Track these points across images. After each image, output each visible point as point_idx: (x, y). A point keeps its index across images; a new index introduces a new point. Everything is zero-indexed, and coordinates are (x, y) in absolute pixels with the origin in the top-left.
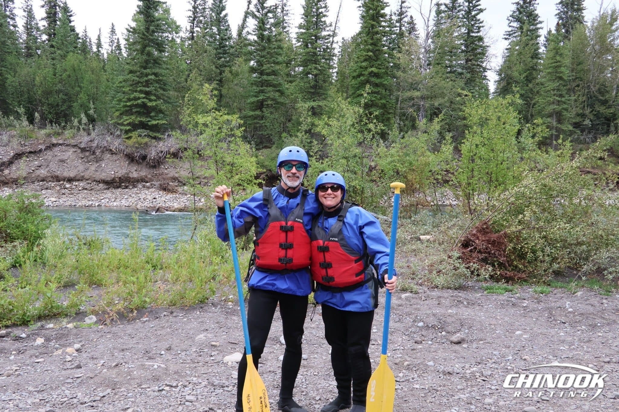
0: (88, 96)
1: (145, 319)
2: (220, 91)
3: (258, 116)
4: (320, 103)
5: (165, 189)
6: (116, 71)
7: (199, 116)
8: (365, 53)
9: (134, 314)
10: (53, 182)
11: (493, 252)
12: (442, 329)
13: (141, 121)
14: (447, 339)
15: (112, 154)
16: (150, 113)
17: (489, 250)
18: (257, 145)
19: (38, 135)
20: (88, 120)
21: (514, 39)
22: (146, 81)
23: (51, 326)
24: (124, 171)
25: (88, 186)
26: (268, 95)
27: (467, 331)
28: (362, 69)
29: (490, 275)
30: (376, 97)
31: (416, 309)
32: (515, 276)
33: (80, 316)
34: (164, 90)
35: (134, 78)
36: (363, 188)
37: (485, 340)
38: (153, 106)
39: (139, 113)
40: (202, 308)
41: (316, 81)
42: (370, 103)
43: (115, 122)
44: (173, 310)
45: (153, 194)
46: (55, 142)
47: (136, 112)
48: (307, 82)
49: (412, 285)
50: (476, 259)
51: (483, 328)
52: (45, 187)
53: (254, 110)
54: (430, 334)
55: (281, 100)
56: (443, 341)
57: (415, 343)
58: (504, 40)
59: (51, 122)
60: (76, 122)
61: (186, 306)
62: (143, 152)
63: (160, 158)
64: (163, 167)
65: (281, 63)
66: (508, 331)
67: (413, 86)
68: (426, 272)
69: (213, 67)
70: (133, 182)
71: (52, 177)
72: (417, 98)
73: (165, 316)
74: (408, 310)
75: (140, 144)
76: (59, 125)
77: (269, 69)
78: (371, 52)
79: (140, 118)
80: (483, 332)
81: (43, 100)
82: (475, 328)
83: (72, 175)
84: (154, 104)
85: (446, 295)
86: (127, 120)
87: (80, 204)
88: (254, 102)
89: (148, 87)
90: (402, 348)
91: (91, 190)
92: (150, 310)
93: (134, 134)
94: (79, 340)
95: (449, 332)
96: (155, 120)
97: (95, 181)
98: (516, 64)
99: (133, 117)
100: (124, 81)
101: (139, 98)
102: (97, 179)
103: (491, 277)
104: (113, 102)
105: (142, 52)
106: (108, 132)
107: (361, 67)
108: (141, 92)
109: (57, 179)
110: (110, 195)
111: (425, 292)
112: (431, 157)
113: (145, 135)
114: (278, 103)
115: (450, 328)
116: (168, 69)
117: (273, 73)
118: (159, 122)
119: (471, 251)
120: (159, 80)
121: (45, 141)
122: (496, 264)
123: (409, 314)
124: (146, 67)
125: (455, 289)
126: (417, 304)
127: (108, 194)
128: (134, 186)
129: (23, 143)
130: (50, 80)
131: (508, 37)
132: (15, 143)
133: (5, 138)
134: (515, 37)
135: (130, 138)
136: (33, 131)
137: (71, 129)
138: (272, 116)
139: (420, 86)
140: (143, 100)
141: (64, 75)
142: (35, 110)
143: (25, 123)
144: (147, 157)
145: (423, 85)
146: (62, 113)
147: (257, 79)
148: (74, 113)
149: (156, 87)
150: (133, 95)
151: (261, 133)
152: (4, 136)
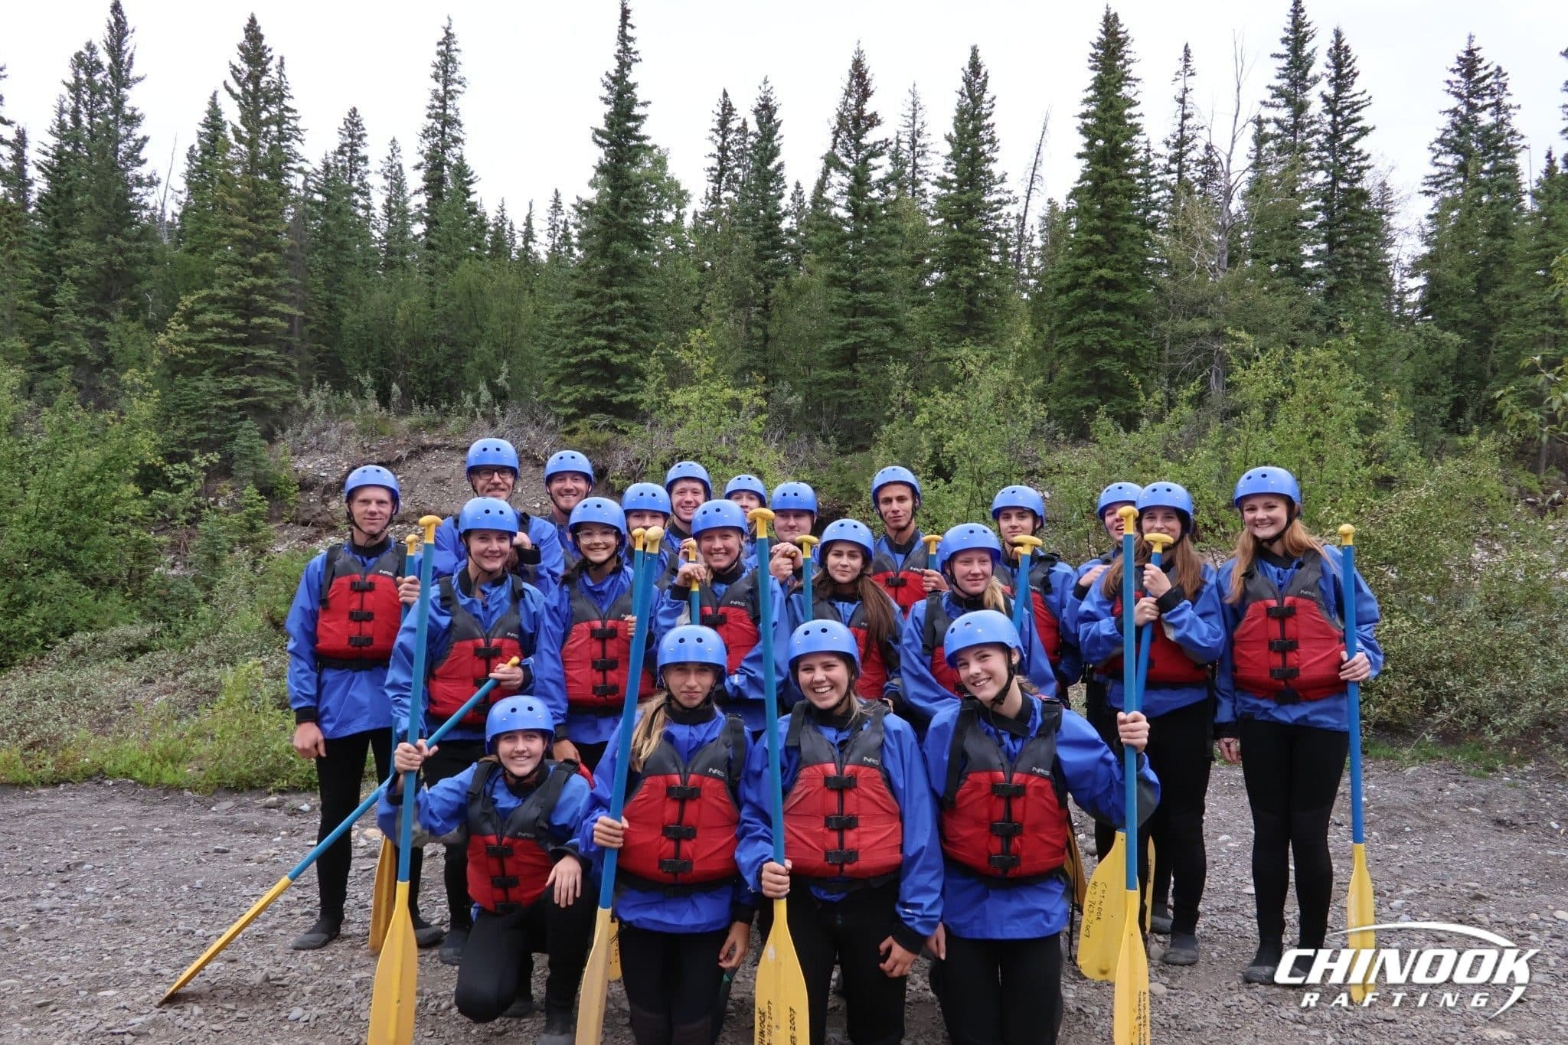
0: (496, 345)
2: (764, 327)
3: (847, 380)
6: (553, 291)
8: (1085, 237)
13: (597, 396)
16: (617, 377)
18: (841, 444)
19: (396, 429)
20: (494, 396)
21: (1448, 194)
22: (611, 313)
26: (865, 335)
28: (1078, 273)
30: (1109, 333)
34: (647, 329)
35: (585, 306)
38: (623, 364)
39: (594, 381)
41: (971, 302)
42: (1097, 347)
43: (547, 400)
46: (428, 442)
47: (590, 377)
48: (949, 305)
53: (833, 368)
55: (897, 344)
58: (1422, 196)
59: (421, 402)
60: (469, 402)
62: (600, 462)
63: (634, 473)
65: (896, 265)
67: (1197, 309)
69: (751, 279)
72: (1203, 334)
75: (594, 445)
76: (437, 407)
77: (869, 276)
78: (1101, 233)
79: (597, 389)
81: (409, 358)
84: (625, 360)
86: (569, 394)
88: (835, 349)
89: (614, 325)
93: (582, 424)
96: (627, 392)
99: (582, 389)
100: (566, 313)
101: (595, 348)
104: (544, 357)
105: (603, 251)
106: (532, 419)
107: (1076, 268)
108: (599, 335)
113: (605, 426)
114: (888, 351)
116: (655, 285)
117: (879, 286)
118: (635, 396)
120: (637, 308)
121: (408, 440)
124: (611, 282)
129: (366, 445)
130: (423, 317)
131: (1432, 188)
132: (352, 442)
133: (334, 436)
134: (1450, 188)
135: (573, 432)
136: (386, 420)
137: (459, 414)
138: (873, 382)
139: (1211, 308)
140: (602, 352)
141: (451, 304)
142: (391, 378)
143: (373, 404)
144: (607, 471)
145: (1219, 306)
146: (445, 382)
147: (843, 301)
148: (468, 381)
149: (630, 323)
150: (583, 343)
151: (849, 417)
152: (332, 431)
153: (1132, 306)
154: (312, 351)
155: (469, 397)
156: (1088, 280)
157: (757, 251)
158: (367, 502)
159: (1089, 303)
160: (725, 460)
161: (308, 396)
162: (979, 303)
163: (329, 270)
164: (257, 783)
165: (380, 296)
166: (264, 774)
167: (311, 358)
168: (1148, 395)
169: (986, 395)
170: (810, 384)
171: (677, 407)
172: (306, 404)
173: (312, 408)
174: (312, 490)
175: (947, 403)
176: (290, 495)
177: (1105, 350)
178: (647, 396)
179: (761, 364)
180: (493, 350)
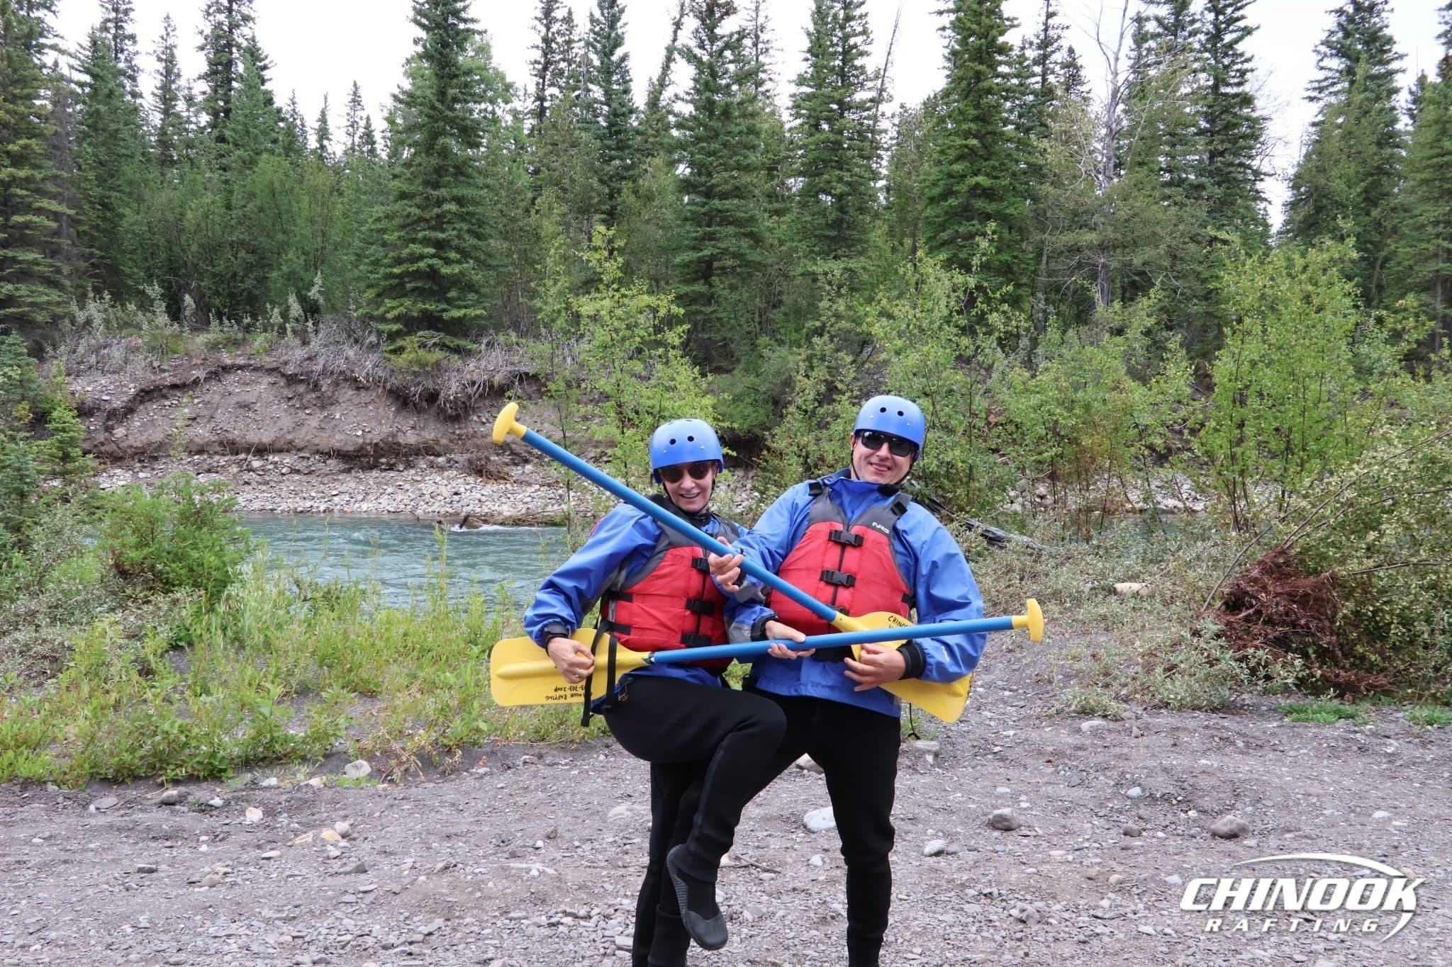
1: (482, 771)
3: (701, 295)
4: (852, 264)
5: (480, 470)
6: (365, 193)
7: (583, 299)
8: (959, 142)
9: (456, 759)
10: (224, 455)
11: (1303, 622)
12: (1187, 804)
13: (425, 312)
14: (1203, 828)
15: (358, 389)
16: (449, 290)
17: (1293, 617)
19: (190, 347)
20: (305, 310)
21: (1333, 100)
22: (438, 216)
23: (273, 781)
24: (386, 429)
25: (301, 465)
26: (723, 246)
27: (1249, 809)
28: (952, 180)
29: (1297, 678)
31: (1119, 756)
32: (1359, 681)
33: (334, 761)
34: (479, 237)
35: (409, 209)
36: (971, 468)
37: (1299, 830)
38: (454, 275)
39: (422, 293)
40: (607, 746)
41: (842, 210)
43: (366, 315)
44: (543, 751)
45: (454, 484)
46: (228, 362)
47: (415, 290)
48: (818, 213)
49: (1105, 700)
50: (1261, 639)
51: (1291, 803)
52: (206, 467)
53: (688, 282)
54: (1160, 815)
55: (755, 256)
56: (1193, 832)
57: (1125, 834)
58: (1306, 101)
59: (219, 315)
60: (276, 316)
61: (572, 741)
62: (430, 385)
63: (470, 397)
64: (475, 418)
65: (754, 169)
66: (1353, 811)
67: (1079, 220)
68: (1139, 669)
69: (594, 182)
70: (405, 455)
71: (221, 444)
72: (1090, 247)
73: (525, 763)
74: (1100, 758)
75: (423, 365)
76: (239, 322)
77: (726, 182)
78: (975, 137)
79: (424, 303)
80: (1290, 812)
81: (202, 266)
82: (1270, 803)
83: (266, 437)
84: (457, 271)
85: (1191, 724)
86: (393, 308)
87: (284, 506)
88: (691, 262)
89: (443, 231)
90: (1097, 845)
91: (310, 473)
92: (489, 749)
93: (409, 342)
94: (342, 813)
95: (1204, 812)
96: (460, 308)
97: (317, 452)
98: (1337, 162)
99: (408, 303)
100: (387, 217)
101: (421, 257)
102: (324, 447)
103: (1301, 683)
104: (362, 267)
105: (428, 147)
106: (349, 336)
107: (950, 175)
108: (426, 242)
109: (232, 448)
110: (353, 485)
111: (1137, 718)
112: (1136, 393)
113: (435, 344)
114: (748, 264)
115: (1206, 803)
116: (488, 187)
117: (736, 193)
118: (468, 311)
119: (1247, 619)
120: (468, 213)
121: (205, 359)
122: (1310, 651)
123: (1103, 769)
124: (438, 183)
125: (1213, 711)
126: (1121, 745)
127: (349, 483)
128: (409, 466)
129: (156, 364)
130: (218, 219)
131: (1315, 94)
132: (139, 364)
133: (117, 353)
134: (1336, 93)
135: (399, 351)
136: (178, 337)
137: (265, 331)
138: (735, 296)
139: (1096, 219)
140: (430, 262)
141: (250, 206)
142: (184, 288)
143: (162, 319)
144: (438, 394)
145: (1105, 216)
146: (245, 294)
147: (698, 208)
148: (273, 294)
149: (461, 230)
150: (407, 251)
151: (706, 336)
152: (114, 348)
154: (86, 257)
155: (276, 310)
157: (601, 151)
159: (966, 212)
161: (83, 308)
162: (851, 211)
163: (102, 164)
164: (142, 773)
165: (163, 196)
166: (151, 760)
167: (84, 264)
172: (81, 317)
173: (88, 322)
174: (92, 415)
180: (303, 258)
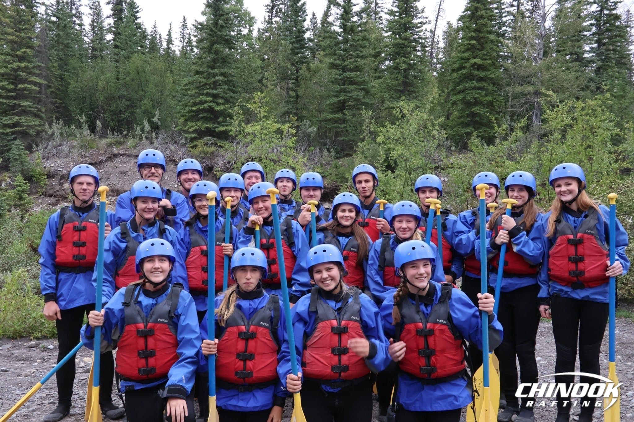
0: (153, 100)
2: (296, 91)
3: (340, 119)
6: (183, 71)
7: (249, 126)
8: (467, 42)
10: (113, 196)
13: (207, 128)
16: (218, 118)
18: (337, 153)
19: (99, 145)
20: (152, 128)
22: (214, 83)
26: (350, 95)
28: (463, 61)
30: (479, 93)
34: (234, 92)
35: (200, 79)
38: (221, 111)
39: (205, 119)
41: (406, 77)
42: (473, 101)
43: (181, 130)
46: (116, 152)
47: (202, 118)
48: (394, 79)
53: (333, 113)
55: (367, 100)
59: (113, 130)
60: (138, 130)
62: (209, 163)
65: (367, 57)
67: (526, 80)
69: (289, 65)
71: (112, 191)
72: (530, 93)
75: (206, 154)
76: (121, 133)
77: (352, 64)
78: (475, 40)
79: (207, 124)
81: (106, 107)
84: (222, 108)
86: (192, 127)
88: (334, 103)
89: (216, 89)
93: (199, 143)
96: (223, 126)
99: (199, 124)
100: (190, 83)
101: (206, 102)
104: (178, 107)
105: (210, 50)
106: (173, 140)
107: (462, 59)
108: (208, 95)
113: (212, 144)
114: (362, 103)
116: (238, 68)
117: (357, 69)
118: (227, 128)
120: (228, 81)
121: (106, 151)
124: (214, 66)
129: (83, 154)
130: (113, 85)
132: (76, 152)
133: (65, 148)
135: (195, 147)
136: (94, 140)
137: (133, 138)
138: (354, 120)
139: (534, 79)
140: (210, 104)
141: (128, 78)
142: (96, 118)
143: (87, 132)
144: (213, 167)
145: (538, 78)
146: (125, 120)
147: (338, 77)
148: (138, 119)
149: (225, 89)
150: (199, 99)
151: (341, 139)
152: (64, 146)
153: (492, 79)
154: (53, 103)
155: (138, 128)
156: (468, 65)
157: (292, 50)
158: (81, 183)
159: (469, 77)
160: (275, 162)
161: (50, 127)
162: (409, 77)
163: (61, 59)
164: (24, 334)
165: (89, 73)
166: (28, 329)
167: (52, 107)
168: (499, 126)
169: (413, 126)
170: (320, 121)
171: (249, 134)
172: (50, 132)
173: (53, 134)
174: (54, 178)
175: (393, 131)
176: (41, 180)
177: (477, 102)
178: (233, 128)
179: (295, 111)
180: (151, 103)
